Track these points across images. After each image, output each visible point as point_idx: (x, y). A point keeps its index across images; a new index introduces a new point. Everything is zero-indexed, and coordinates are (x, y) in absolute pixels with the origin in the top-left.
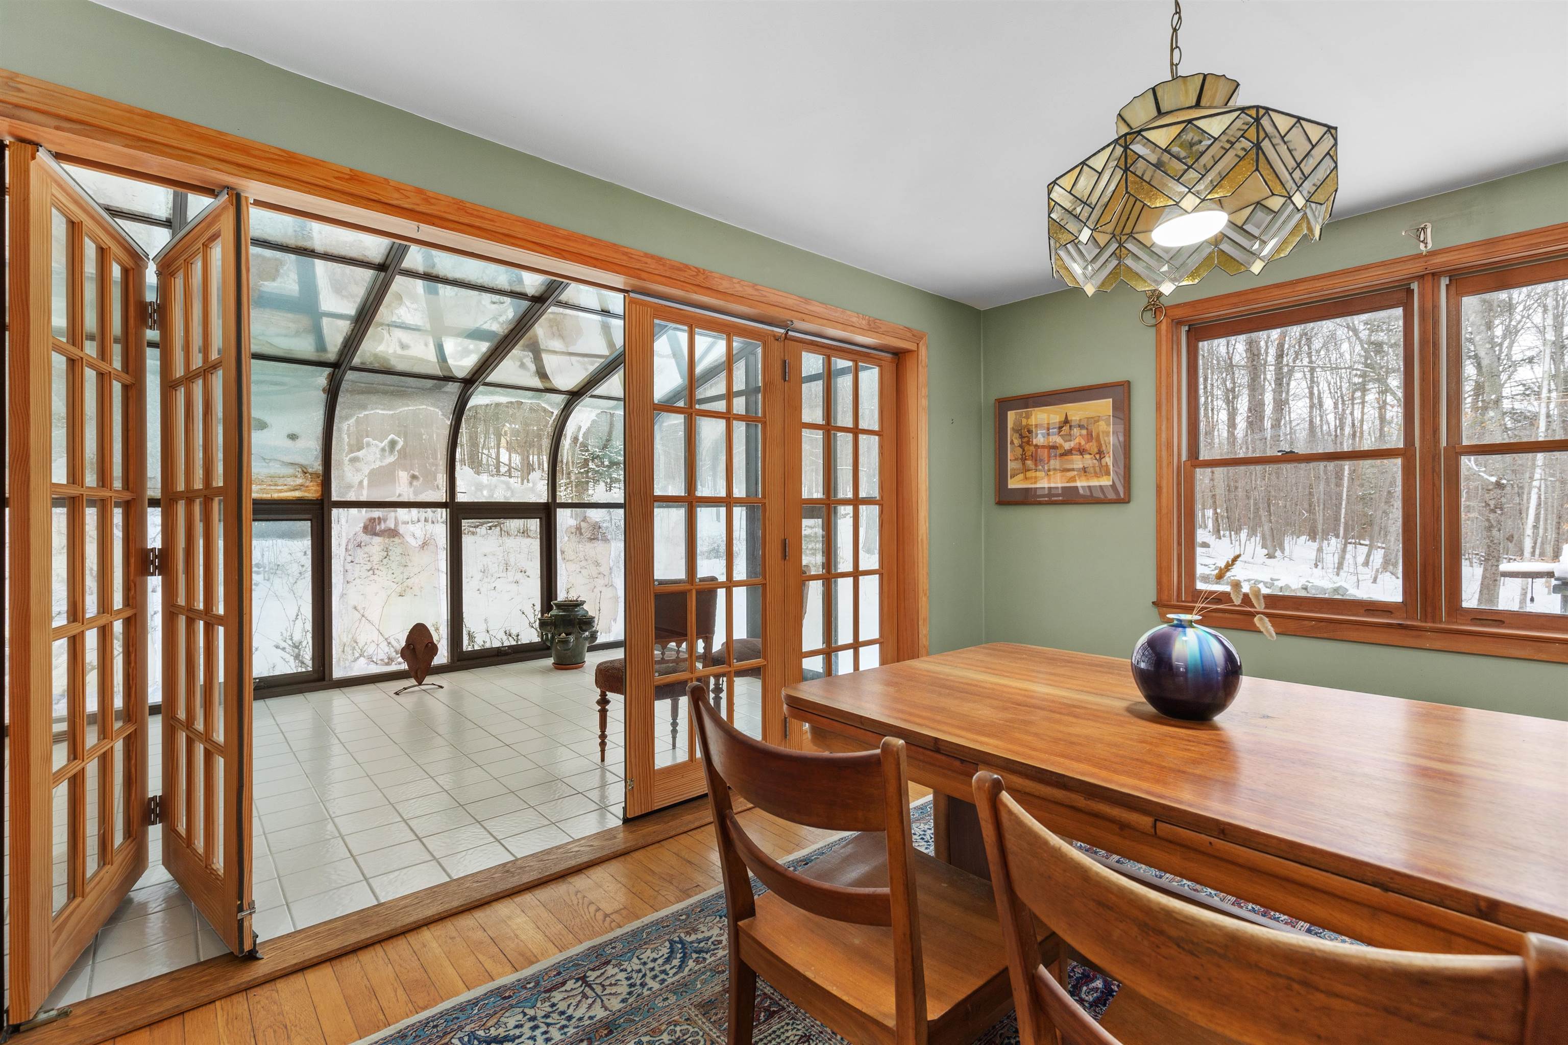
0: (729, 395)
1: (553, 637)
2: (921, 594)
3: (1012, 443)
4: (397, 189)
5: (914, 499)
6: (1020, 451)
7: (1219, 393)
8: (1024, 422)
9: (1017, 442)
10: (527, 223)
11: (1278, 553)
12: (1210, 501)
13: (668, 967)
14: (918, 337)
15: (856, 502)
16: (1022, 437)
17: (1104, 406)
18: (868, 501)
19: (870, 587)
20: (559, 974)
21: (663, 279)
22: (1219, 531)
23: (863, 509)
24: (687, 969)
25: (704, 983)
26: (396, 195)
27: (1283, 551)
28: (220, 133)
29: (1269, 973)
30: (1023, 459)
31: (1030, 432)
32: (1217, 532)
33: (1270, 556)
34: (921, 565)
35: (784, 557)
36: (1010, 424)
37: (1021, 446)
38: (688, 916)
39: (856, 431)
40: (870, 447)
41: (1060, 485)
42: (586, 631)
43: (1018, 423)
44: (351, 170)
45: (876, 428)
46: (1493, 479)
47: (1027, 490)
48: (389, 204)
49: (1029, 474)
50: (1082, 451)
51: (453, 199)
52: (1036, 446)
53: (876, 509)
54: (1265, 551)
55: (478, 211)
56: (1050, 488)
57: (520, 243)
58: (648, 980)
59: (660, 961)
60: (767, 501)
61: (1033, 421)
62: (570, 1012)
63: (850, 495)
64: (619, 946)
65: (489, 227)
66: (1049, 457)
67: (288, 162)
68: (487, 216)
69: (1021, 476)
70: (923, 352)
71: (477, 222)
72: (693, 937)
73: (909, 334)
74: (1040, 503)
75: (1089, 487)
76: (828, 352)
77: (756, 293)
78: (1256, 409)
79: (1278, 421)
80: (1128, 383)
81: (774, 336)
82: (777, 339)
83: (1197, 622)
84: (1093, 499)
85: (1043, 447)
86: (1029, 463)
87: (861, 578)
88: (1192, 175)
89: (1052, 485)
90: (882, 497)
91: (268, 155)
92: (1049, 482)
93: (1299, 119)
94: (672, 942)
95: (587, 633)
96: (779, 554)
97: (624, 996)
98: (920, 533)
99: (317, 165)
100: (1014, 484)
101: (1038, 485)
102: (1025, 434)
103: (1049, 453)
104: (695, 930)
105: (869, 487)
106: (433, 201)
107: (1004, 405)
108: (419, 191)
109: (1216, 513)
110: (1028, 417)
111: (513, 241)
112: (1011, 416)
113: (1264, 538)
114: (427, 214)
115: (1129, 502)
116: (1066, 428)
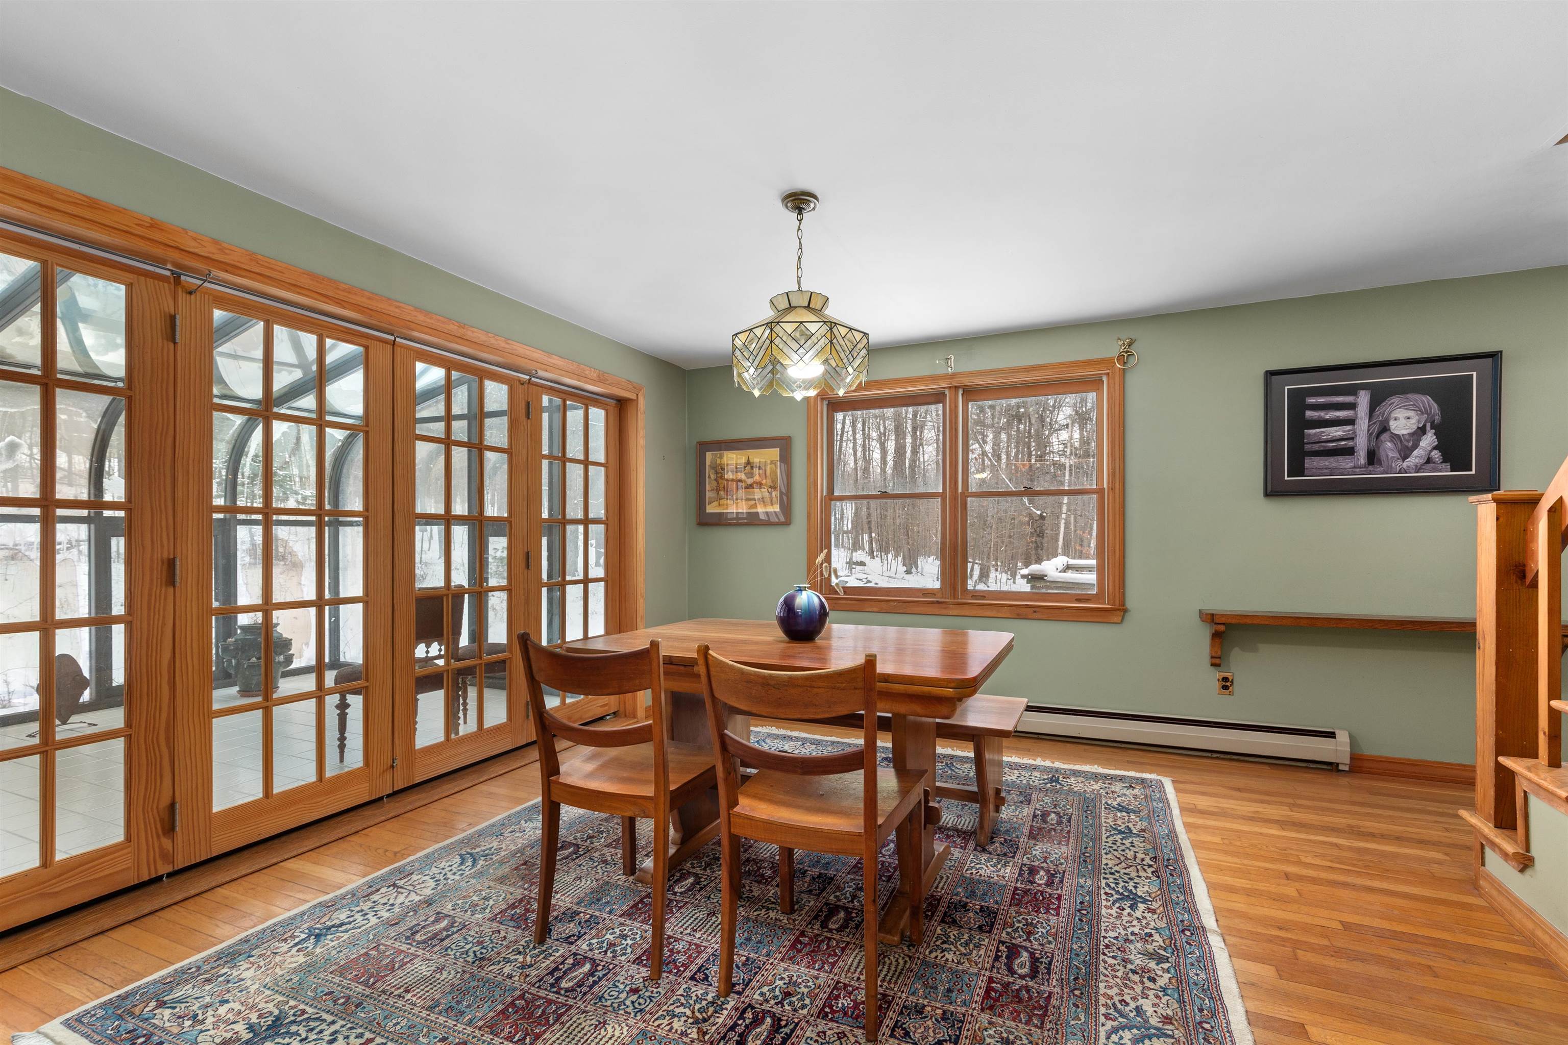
0: (448, 418)
1: (238, 664)
2: (639, 597)
3: (709, 477)
4: (195, 239)
5: (634, 521)
6: (715, 484)
7: (874, 435)
8: (718, 461)
9: (713, 476)
10: (312, 276)
11: (914, 570)
12: (866, 527)
13: (463, 867)
14: (637, 389)
15: (586, 521)
16: (717, 473)
17: (774, 453)
18: (596, 521)
19: (598, 592)
20: (371, 887)
21: (429, 331)
22: (873, 552)
23: (592, 527)
24: (479, 866)
25: (495, 869)
26: (193, 244)
27: (917, 568)
28: (25, 176)
29: (801, 687)
30: (718, 490)
31: (723, 469)
32: (871, 554)
33: (908, 572)
34: (639, 573)
35: (527, 566)
36: (708, 463)
37: (716, 480)
38: (469, 840)
39: (586, 463)
40: (598, 476)
41: (745, 511)
42: (281, 654)
43: (713, 462)
44: (152, 219)
45: (603, 460)
46: (1039, 513)
47: (720, 514)
48: (186, 251)
49: (722, 502)
50: (760, 485)
51: (247, 251)
52: (727, 480)
53: (601, 527)
54: (905, 569)
55: (269, 263)
56: (737, 513)
57: (304, 292)
58: (449, 875)
59: (456, 865)
60: (512, 519)
61: (725, 460)
62: (391, 902)
63: (580, 515)
64: (417, 865)
65: (278, 277)
66: (737, 488)
67: (90, 207)
68: (276, 268)
69: (716, 503)
70: (641, 401)
71: (268, 273)
72: (478, 850)
73: (631, 387)
74: (730, 525)
75: (767, 513)
76: (564, 396)
77: (507, 346)
78: (900, 451)
79: (914, 461)
80: (790, 438)
81: (520, 381)
82: (522, 383)
83: (809, 588)
84: (768, 523)
85: (733, 480)
86: (721, 493)
87: (590, 585)
88: (801, 351)
89: (740, 511)
90: (607, 519)
91: (71, 200)
92: (737, 508)
93: (851, 329)
94: (461, 856)
95: (282, 657)
96: (523, 565)
97: (433, 886)
98: (639, 547)
99: (119, 212)
100: (711, 509)
101: (729, 511)
102: (719, 471)
103: (737, 486)
104: (479, 846)
105: (598, 509)
106: (227, 251)
107: (704, 447)
108: (216, 242)
109: (871, 537)
110: (721, 457)
111: (298, 290)
112: (709, 456)
113: (904, 558)
114: (221, 262)
115: (789, 524)
116: (748, 468)
